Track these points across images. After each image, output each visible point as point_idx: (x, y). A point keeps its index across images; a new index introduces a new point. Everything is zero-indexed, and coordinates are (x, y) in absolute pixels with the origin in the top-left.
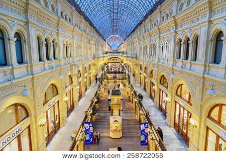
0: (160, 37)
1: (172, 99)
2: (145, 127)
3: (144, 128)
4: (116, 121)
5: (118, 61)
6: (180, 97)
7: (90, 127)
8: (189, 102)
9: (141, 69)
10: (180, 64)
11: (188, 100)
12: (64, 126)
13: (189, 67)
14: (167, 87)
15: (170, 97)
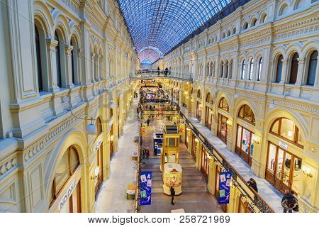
0: (239, 52)
1: (263, 138)
2: (227, 179)
3: (225, 180)
4: (174, 170)
5: (154, 85)
6: (279, 135)
7: (147, 179)
8: (295, 142)
9: (198, 96)
10: (281, 89)
11: (292, 139)
12: (108, 178)
13: (299, 93)
14: (252, 122)
15: (261, 135)
